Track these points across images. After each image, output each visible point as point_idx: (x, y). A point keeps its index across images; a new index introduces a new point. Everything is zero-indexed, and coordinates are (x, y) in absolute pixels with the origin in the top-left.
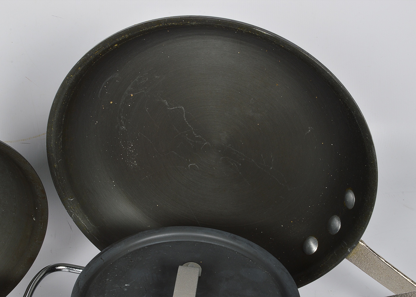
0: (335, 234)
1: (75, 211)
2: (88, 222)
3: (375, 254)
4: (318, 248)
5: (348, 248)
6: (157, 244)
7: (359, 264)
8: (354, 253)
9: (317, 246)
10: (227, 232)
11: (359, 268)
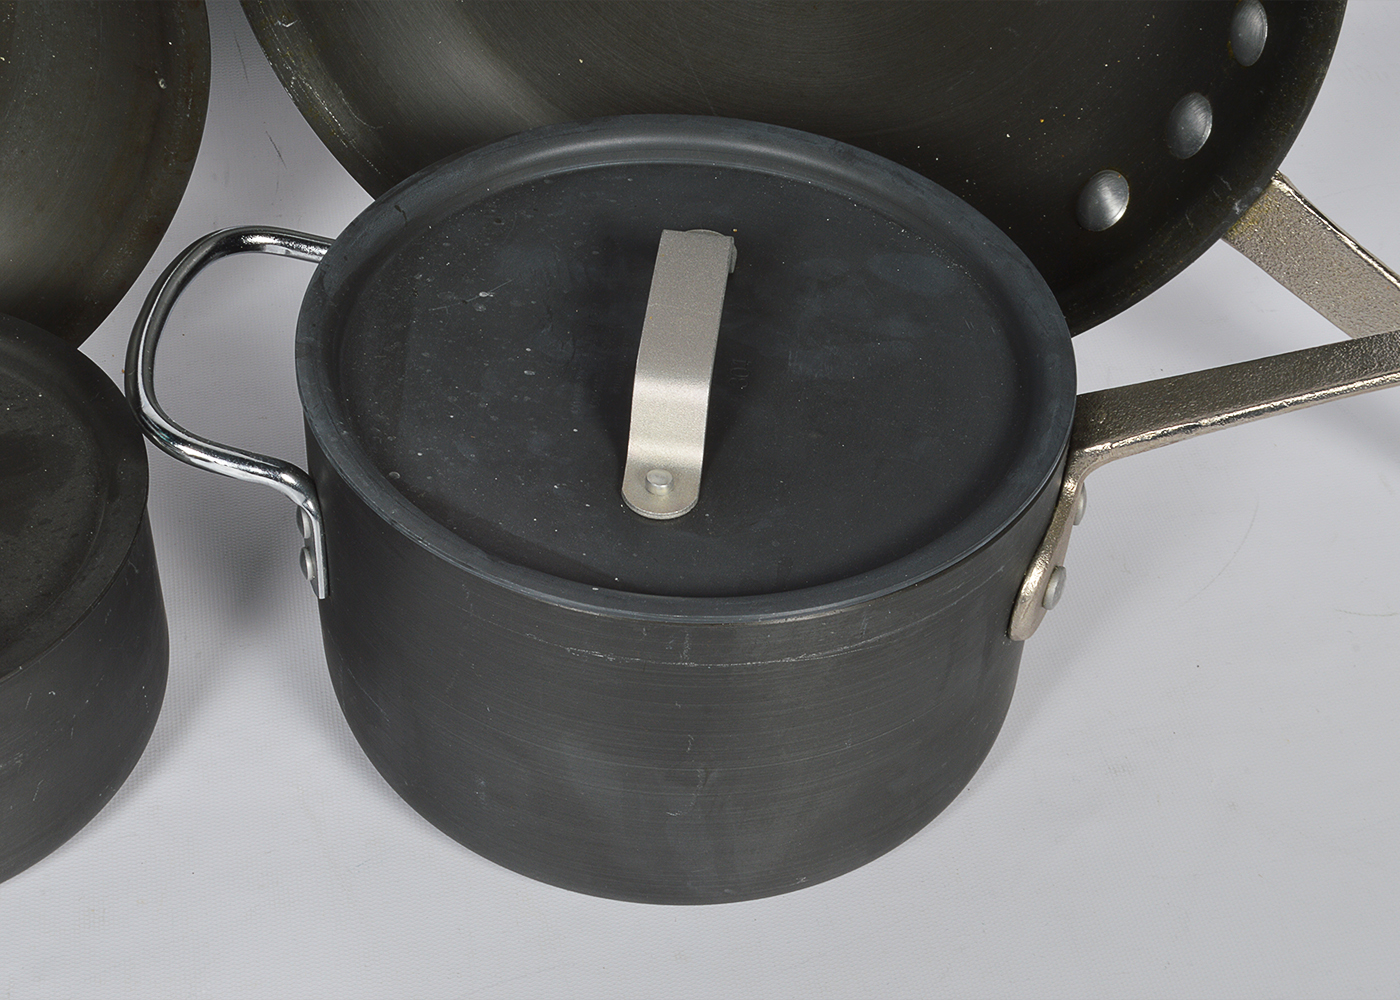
0: (1190, 155)
1: (301, 66)
2: (345, 107)
3: (1326, 223)
4: (1128, 207)
5: (1234, 201)
6: (584, 172)
7: (1267, 259)
8: (1253, 221)
9: (1124, 201)
10: (822, 137)
11: (1267, 272)
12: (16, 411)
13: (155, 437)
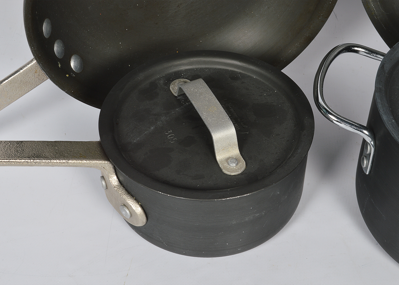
12: (268, 95)
13: (322, 111)
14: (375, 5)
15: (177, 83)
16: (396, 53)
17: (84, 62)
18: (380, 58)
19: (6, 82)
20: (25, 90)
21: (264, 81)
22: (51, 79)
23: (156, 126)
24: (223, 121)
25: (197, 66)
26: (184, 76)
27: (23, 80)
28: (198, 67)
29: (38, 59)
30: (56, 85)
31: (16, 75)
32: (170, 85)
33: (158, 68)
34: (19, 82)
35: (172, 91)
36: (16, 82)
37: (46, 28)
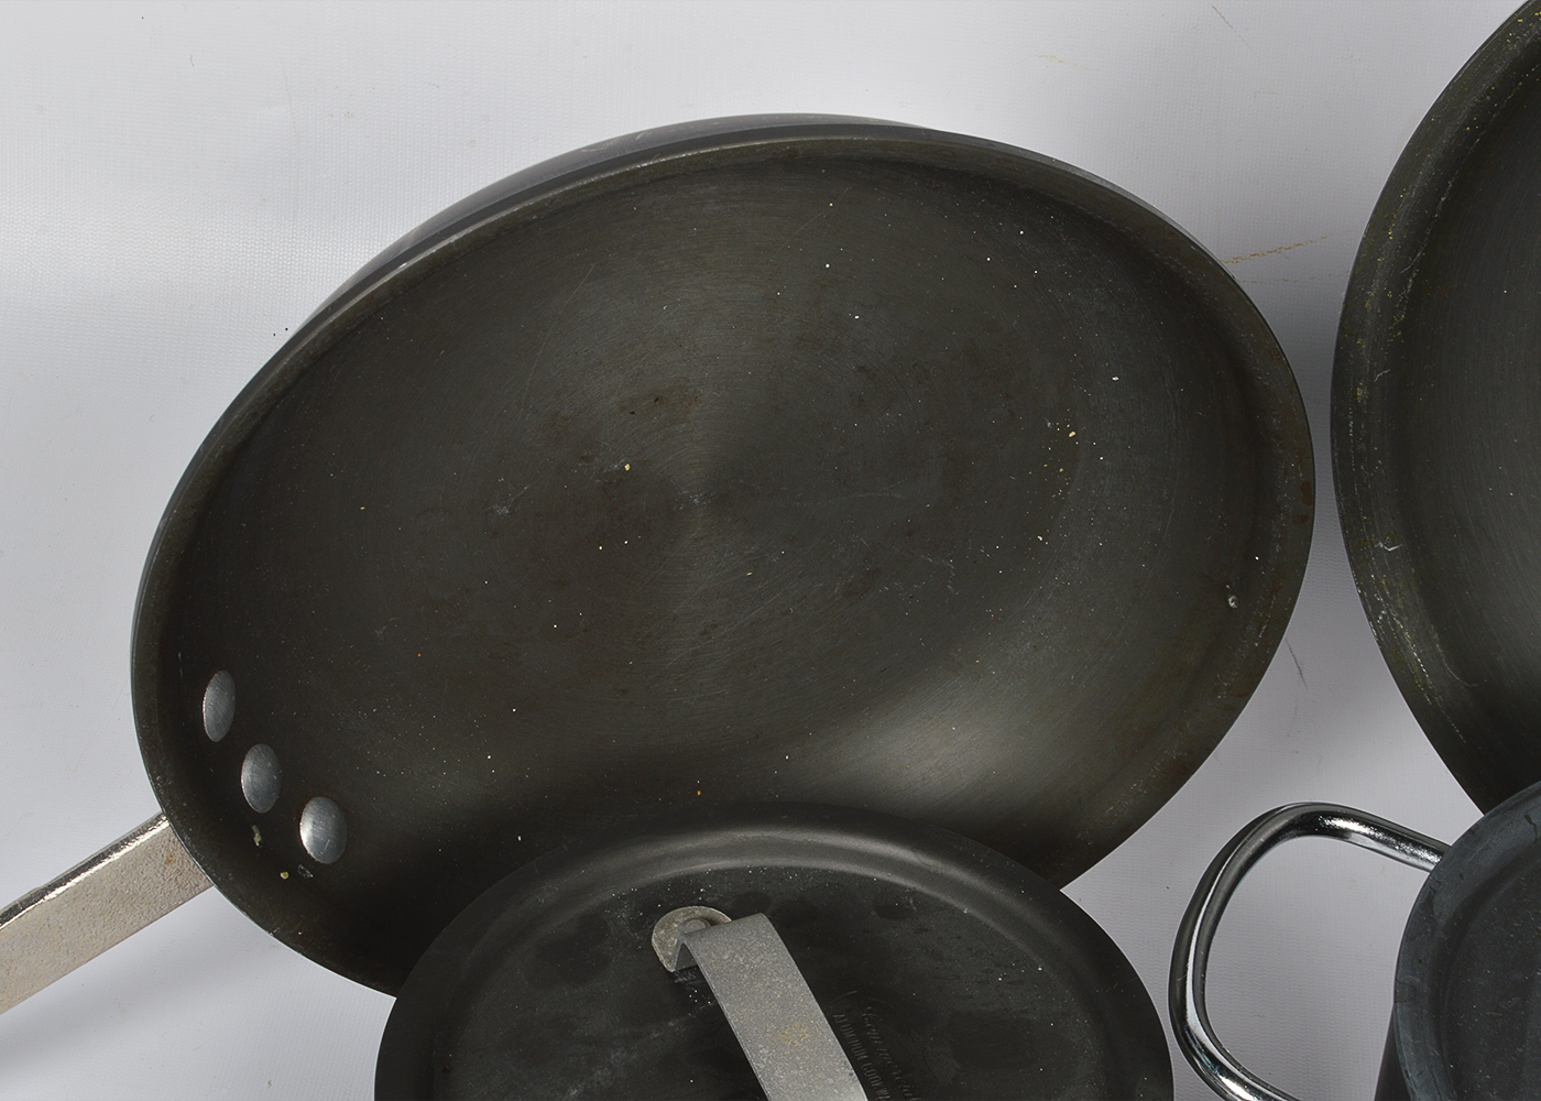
1: (1395, 598)
2: (1438, 655)
12: (1010, 983)
13: (1197, 1061)
14: (1424, 652)
15: (681, 921)
16: (1482, 850)
17: (349, 826)
18: (1427, 860)
19: (58, 895)
20: (128, 923)
21: (999, 929)
22: (220, 888)
23: (589, 1086)
24: (831, 1081)
25: (759, 861)
26: (708, 896)
27: (119, 889)
28: (763, 864)
29: (176, 818)
30: (242, 908)
31: (95, 868)
32: (653, 928)
33: (614, 862)
34: (105, 895)
35: (658, 952)
36: (95, 895)
37: (212, 705)
